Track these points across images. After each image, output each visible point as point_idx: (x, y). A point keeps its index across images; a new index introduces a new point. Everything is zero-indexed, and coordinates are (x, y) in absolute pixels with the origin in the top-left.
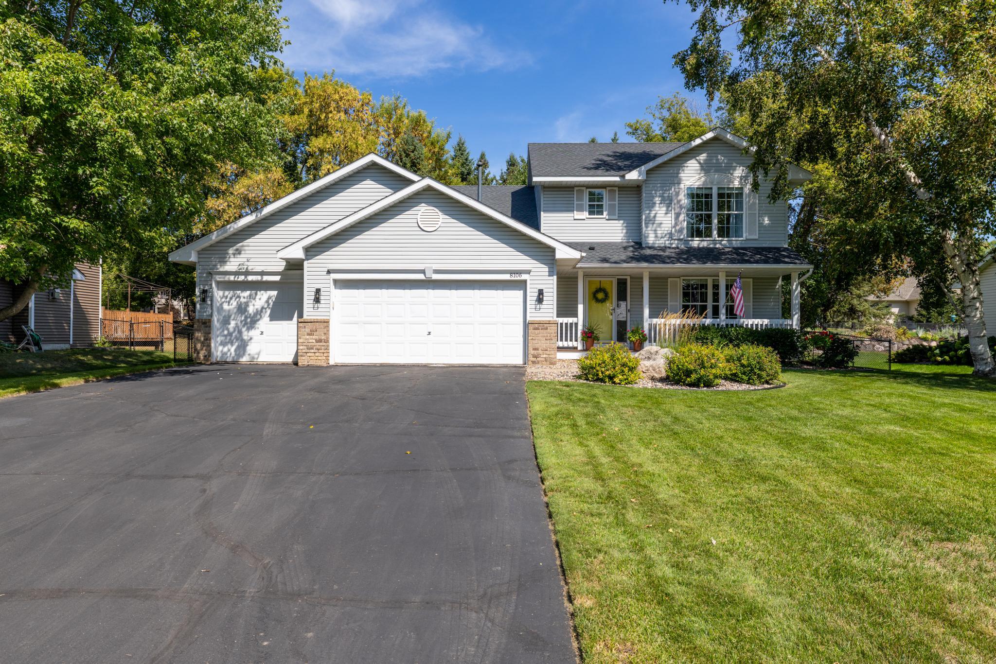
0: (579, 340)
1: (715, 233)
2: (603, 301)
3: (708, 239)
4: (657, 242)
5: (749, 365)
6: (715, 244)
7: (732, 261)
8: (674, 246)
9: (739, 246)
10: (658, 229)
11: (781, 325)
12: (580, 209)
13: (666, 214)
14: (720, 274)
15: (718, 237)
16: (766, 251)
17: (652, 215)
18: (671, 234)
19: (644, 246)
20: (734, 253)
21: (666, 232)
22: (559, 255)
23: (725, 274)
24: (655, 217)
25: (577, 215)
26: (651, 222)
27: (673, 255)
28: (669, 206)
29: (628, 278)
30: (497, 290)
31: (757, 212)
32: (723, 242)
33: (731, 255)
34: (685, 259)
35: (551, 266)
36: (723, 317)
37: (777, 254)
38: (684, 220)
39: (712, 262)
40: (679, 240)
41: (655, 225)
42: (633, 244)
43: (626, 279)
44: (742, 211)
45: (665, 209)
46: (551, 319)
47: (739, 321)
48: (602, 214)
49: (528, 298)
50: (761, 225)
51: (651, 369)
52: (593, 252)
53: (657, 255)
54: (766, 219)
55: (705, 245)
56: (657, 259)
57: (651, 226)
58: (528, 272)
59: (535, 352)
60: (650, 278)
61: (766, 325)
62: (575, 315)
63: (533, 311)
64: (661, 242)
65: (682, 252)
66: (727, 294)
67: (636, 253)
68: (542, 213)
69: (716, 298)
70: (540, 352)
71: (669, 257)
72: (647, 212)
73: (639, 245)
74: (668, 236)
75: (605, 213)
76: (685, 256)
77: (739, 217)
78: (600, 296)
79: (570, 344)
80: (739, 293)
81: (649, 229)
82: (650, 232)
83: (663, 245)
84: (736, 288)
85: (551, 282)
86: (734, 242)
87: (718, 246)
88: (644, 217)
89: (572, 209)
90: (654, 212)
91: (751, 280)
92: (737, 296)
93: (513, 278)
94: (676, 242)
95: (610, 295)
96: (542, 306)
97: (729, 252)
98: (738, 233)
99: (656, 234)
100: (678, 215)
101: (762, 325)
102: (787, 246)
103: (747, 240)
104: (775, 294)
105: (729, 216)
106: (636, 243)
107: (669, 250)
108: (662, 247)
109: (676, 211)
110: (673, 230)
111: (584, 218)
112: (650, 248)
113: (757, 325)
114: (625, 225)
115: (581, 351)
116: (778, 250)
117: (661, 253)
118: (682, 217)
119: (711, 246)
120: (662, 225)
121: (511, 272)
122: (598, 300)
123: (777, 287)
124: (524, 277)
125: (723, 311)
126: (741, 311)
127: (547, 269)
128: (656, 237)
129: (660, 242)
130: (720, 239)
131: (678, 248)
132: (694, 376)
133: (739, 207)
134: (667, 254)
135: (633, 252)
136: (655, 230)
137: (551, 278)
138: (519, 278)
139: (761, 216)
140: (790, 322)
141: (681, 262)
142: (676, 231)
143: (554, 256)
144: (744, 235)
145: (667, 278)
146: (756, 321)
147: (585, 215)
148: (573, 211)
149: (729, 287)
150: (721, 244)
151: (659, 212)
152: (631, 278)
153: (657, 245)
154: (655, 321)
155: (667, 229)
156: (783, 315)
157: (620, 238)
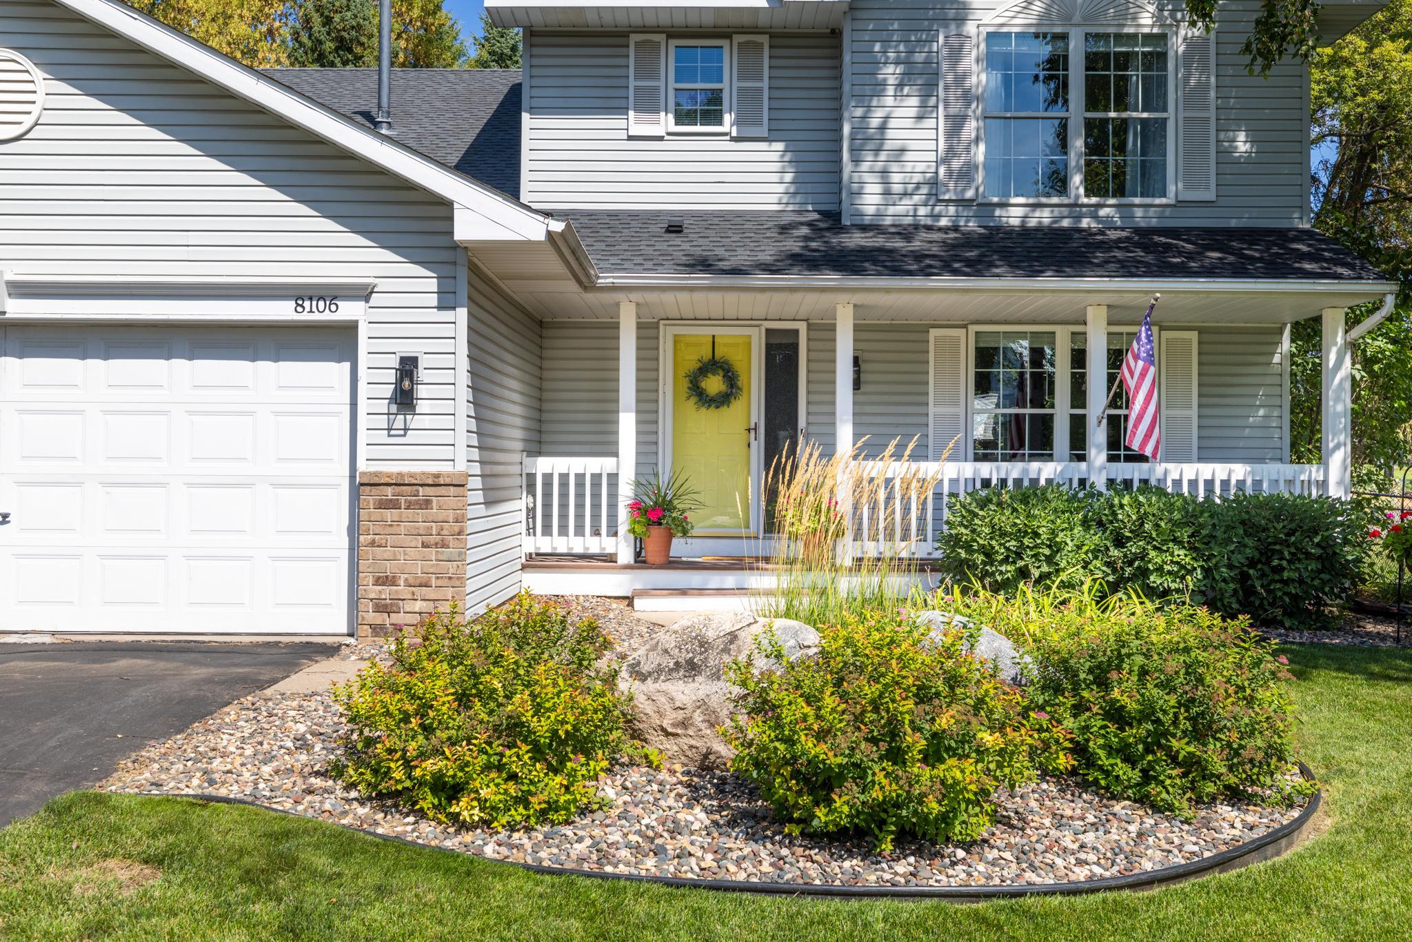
0: (623, 528)
1: (1077, 180)
2: (722, 400)
3: (1055, 200)
4: (891, 210)
5: (1148, 713)
6: (1079, 218)
7: (1128, 269)
8: (944, 222)
9: (1154, 222)
10: (894, 167)
11: (1290, 482)
12: (648, 104)
13: (920, 118)
14: (1091, 313)
15: (1087, 196)
16: (1242, 240)
17: (875, 123)
18: (934, 183)
19: (846, 221)
20: (1138, 245)
21: (917, 178)
22: (466, 228)
23: (1103, 311)
24: (883, 128)
25: (637, 123)
26: (871, 145)
27: (935, 249)
28: (929, 88)
29: (802, 327)
30: (254, 359)
31: (1212, 114)
32: (1103, 212)
33: (1127, 250)
34: (969, 263)
35: (448, 271)
36: (1098, 454)
37: (1275, 250)
38: (977, 140)
39: (1060, 273)
40: (960, 202)
41: (883, 156)
42: (816, 216)
43: (796, 332)
44: (1165, 110)
45: (914, 101)
46: (445, 468)
47: (1151, 471)
48: (720, 123)
49: (363, 390)
50: (1225, 154)
51: (698, 717)
52: (676, 240)
53: (881, 250)
54: (1242, 136)
55: (1046, 221)
56: (875, 262)
57: (869, 156)
58: (363, 293)
59: (386, 592)
60: (857, 329)
61: (1241, 484)
62: (609, 448)
63: (382, 437)
64: (901, 210)
65: (968, 241)
66: (1111, 379)
67: (814, 245)
68: (525, 116)
69: (1079, 395)
70: (402, 590)
71: (918, 257)
72: (859, 112)
73: (832, 219)
74: (925, 190)
75: (727, 118)
76: (972, 254)
77: (1153, 133)
78: (714, 384)
79: (593, 545)
80: (1143, 374)
81: (865, 166)
82: (868, 177)
83: (908, 220)
84: (1136, 358)
85: (448, 330)
86: (1139, 212)
87: (1085, 223)
88: (846, 129)
89: (622, 103)
90: (880, 113)
91: (1194, 336)
92: (1138, 388)
93: (305, 317)
94: (952, 210)
95: (742, 382)
96: (415, 422)
97: (1119, 240)
98: (1151, 181)
99: (886, 183)
100: (956, 124)
101: (1225, 484)
102: (1307, 226)
103: (1180, 204)
104: (1268, 380)
105: (1122, 126)
106: (825, 214)
107: (923, 235)
108: (905, 227)
109: (952, 111)
110: (942, 170)
111: (662, 133)
112: (864, 228)
113: (1209, 484)
114: (788, 157)
115: (627, 567)
116: (1283, 236)
117: (898, 244)
118: (971, 128)
119: (1066, 223)
120: (909, 156)
121: (300, 294)
122: (705, 400)
123: (1277, 359)
124: (347, 310)
125: (1098, 436)
126: (1148, 436)
127: (433, 284)
128: (887, 193)
129: (899, 209)
130: (1094, 200)
131: (956, 228)
132: (844, 804)
133: (1155, 95)
134: (916, 245)
135: (806, 238)
136: (885, 172)
137: (447, 315)
138: (327, 316)
139: (1226, 124)
140: (1313, 472)
141: (955, 272)
142: (950, 173)
143: (452, 233)
144: (1171, 189)
145: (925, 329)
146: (1206, 470)
147: (666, 122)
148: (623, 110)
149: (1116, 358)
150: (1095, 217)
151: (898, 112)
152: (810, 327)
153: (888, 221)
154: (874, 468)
155: (921, 167)
156: (1294, 445)
157: (774, 198)
